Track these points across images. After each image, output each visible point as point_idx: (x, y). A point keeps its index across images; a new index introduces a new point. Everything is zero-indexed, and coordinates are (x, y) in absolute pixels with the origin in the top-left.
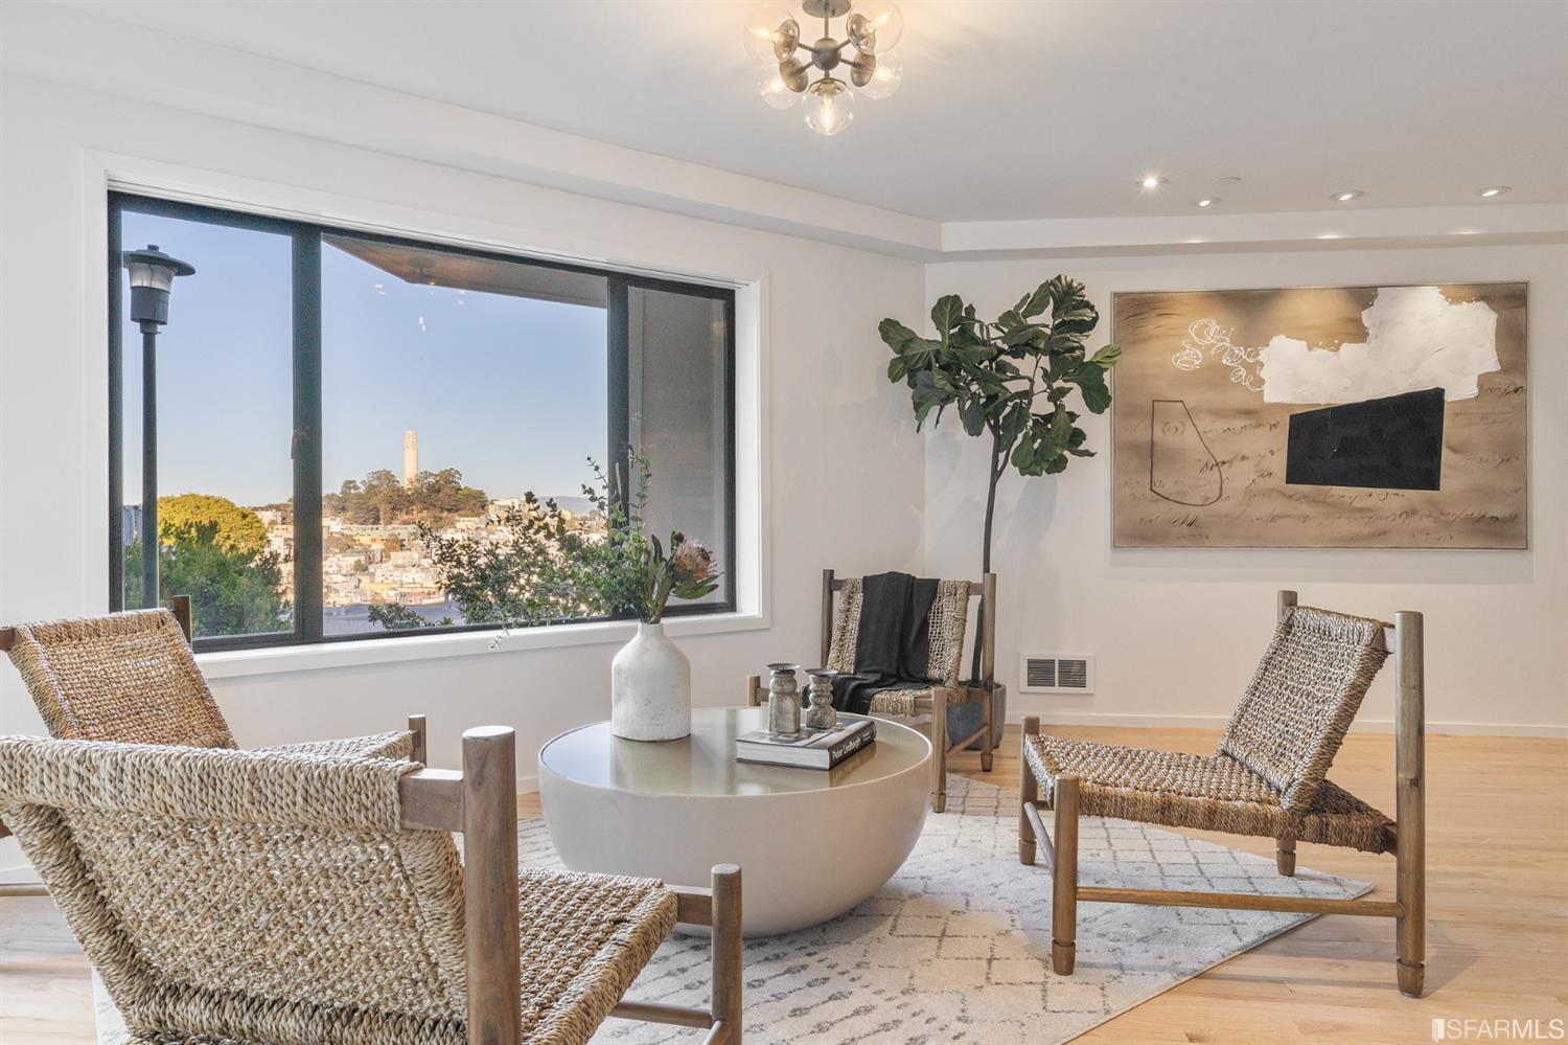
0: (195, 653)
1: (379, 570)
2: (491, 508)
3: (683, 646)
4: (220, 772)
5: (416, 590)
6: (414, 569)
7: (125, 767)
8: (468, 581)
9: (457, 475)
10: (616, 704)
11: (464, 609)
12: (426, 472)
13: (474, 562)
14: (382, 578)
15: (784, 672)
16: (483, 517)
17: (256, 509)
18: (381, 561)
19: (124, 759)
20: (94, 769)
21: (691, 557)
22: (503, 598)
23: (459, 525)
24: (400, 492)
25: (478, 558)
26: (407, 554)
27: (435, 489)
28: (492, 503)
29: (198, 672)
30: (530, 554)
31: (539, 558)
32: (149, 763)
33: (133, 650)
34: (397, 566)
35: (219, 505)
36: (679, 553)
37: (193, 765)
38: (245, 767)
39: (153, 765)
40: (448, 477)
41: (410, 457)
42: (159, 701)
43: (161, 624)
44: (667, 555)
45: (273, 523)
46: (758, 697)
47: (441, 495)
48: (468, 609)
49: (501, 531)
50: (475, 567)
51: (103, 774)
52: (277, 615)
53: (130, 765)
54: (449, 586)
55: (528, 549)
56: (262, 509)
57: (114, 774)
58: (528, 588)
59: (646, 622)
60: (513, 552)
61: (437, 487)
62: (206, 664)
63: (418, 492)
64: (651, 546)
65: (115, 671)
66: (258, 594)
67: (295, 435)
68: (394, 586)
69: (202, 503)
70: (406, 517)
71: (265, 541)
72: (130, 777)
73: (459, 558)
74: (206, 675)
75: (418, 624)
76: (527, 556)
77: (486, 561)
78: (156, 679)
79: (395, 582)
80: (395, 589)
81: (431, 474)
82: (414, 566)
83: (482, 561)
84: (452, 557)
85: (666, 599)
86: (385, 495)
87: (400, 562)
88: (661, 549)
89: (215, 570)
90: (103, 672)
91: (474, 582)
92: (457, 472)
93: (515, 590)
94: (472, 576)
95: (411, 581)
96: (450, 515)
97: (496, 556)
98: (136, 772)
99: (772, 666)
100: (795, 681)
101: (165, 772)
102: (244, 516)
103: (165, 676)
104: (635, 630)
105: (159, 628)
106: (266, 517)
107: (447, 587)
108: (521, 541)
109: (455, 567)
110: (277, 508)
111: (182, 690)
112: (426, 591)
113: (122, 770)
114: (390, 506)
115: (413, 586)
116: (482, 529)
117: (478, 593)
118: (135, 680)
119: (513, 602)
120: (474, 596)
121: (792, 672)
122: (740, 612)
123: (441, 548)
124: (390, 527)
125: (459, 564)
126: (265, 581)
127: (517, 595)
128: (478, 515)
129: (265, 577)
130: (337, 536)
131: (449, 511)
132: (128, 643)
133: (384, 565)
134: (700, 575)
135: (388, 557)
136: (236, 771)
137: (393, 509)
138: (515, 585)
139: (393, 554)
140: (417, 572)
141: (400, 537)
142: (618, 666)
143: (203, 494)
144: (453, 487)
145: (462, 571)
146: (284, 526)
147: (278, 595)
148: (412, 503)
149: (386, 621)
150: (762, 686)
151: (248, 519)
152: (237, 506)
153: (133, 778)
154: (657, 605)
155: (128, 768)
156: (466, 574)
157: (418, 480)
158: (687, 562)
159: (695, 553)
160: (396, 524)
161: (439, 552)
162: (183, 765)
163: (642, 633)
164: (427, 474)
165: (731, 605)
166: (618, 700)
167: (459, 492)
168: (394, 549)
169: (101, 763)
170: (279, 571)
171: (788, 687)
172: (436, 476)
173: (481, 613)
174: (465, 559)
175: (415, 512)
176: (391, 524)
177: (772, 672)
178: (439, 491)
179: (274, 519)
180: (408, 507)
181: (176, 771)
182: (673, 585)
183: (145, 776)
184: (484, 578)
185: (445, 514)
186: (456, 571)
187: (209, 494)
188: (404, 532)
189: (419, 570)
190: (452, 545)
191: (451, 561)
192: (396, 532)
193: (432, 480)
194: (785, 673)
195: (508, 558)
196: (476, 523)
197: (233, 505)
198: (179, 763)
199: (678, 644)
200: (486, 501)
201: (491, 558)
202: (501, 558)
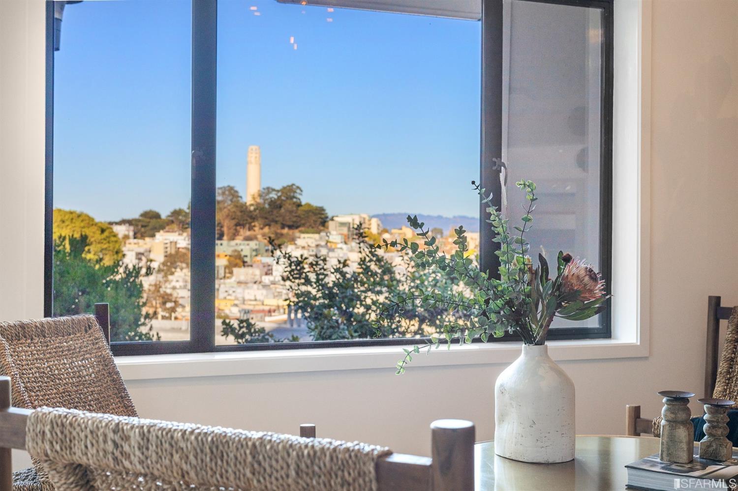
0: (116, 355)
1: (222, 286)
2: (331, 224)
3: (570, 371)
4: (226, 447)
5: (257, 308)
6: (255, 286)
7: (150, 438)
8: (315, 299)
9: (298, 191)
10: (499, 424)
11: (313, 327)
12: (268, 188)
13: (322, 280)
14: (226, 294)
15: (676, 399)
16: (323, 234)
17: (111, 223)
18: (225, 277)
19: (149, 431)
20: (127, 438)
21: (578, 277)
22: (349, 316)
23: (299, 242)
24: (243, 208)
25: (326, 275)
26: (249, 270)
27: (276, 205)
28: (332, 219)
29: (117, 373)
30: (376, 274)
31: (386, 277)
32: (169, 435)
33: (69, 350)
34: (239, 283)
35: (81, 219)
36: (566, 273)
37: (204, 439)
38: (247, 444)
39: (172, 437)
40: (290, 192)
41: (253, 171)
42: (90, 398)
43: (88, 329)
44: (553, 275)
45: (126, 237)
46: (638, 428)
47: (283, 210)
48: (316, 327)
49: (341, 248)
50: (323, 286)
51: (133, 443)
52: (138, 326)
53: (154, 437)
54: (298, 303)
55: (373, 267)
56: (117, 223)
57: (142, 443)
58: (374, 308)
59: (531, 342)
60: (361, 270)
61: (279, 202)
62: (123, 367)
63: (258, 207)
64: (536, 265)
65: (57, 369)
66: (123, 306)
67: (193, 156)
68: (236, 302)
69: (67, 217)
70: (248, 233)
71: (120, 255)
72: (154, 446)
73: (307, 276)
74: (124, 376)
75: (267, 340)
76: (374, 274)
77: (334, 279)
78: (87, 377)
79: (237, 299)
80: (236, 305)
81: (274, 190)
82: (255, 283)
83: (331, 279)
84: (301, 274)
85: (551, 320)
86: (229, 210)
87: (242, 278)
88: (547, 268)
89: (86, 281)
90: (49, 369)
91: (322, 301)
92: (298, 188)
93: (362, 310)
94: (319, 295)
95: (253, 298)
96: (291, 232)
97: (343, 274)
98: (159, 443)
99: (664, 393)
100: (688, 409)
101: (182, 444)
102: (103, 231)
103: (93, 375)
104: (518, 353)
105: (86, 331)
106: (121, 230)
107: (296, 304)
108: (368, 259)
109: (303, 284)
110: (129, 222)
111: (107, 389)
112: (267, 308)
113: (148, 440)
114: (234, 222)
115: (254, 303)
116: (322, 246)
117: (326, 311)
118: (71, 378)
119: (359, 322)
120: (321, 314)
121: (686, 400)
122: (615, 339)
123: (290, 265)
124: (233, 243)
125: (308, 282)
126: (129, 293)
127: (363, 315)
128: (319, 232)
129: (128, 289)
130: (184, 251)
131: (290, 227)
132: (65, 344)
133: (227, 281)
134: (587, 295)
135: (231, 273)
136: (240, 446)
137: (236, 225)
138: (361, 305)
139: (235, 270)
140: (258, 289)
141: (243, 254)
142: (502, 386)
143: (67, 209)
144: (294, 203)
145: (309, 288)
146: (136, 241)
147: (139, 307)
148: (254, 219)
149: (238, 336)
150: (642, 416)
151: (106, 234)
152: (97, 220)
153: (157, 447)
154: (541, 326)
155: (153, 439)
156: (314, 292)
157: (260, 196)
158: (574, 281)
159: (583, 273)
160: (238, 240)
161: (289, 269)
162: (196, 438)
163: (527, 353)
164: (269, 190)
165: (606, 331)
166: (502, 420)
167: (300, 208)
168: (236, 265)
169: (132, 434)
170: (141, 285)
171: (682, 416)
172: (278, 191)
173: (329, 332)
174: (312, 277)
175: (256, 229)
176: (233, 239)
177: (664, 400)
178: (281, 207)
179: (126, 233)
180: (250, 223)
181: (191, 443)
182: (559, 306)
183: (166, 446)
184: (331, 296)
185: (286, 231)
186: (304, 288)
187: (73, 209)
188: (246, 248)
189: (260, 287)
190: (301, 262)
191: (299, 278)
192: (239, 248)
193: (273, 196)
194: (678, 400)
195: (355, 276)
196: (316, 240)
197: (93, 220)
198: (193, 437)
199: (563, 367)
200: (327, 217)
201: (338, 276)
202: (348, 276)
